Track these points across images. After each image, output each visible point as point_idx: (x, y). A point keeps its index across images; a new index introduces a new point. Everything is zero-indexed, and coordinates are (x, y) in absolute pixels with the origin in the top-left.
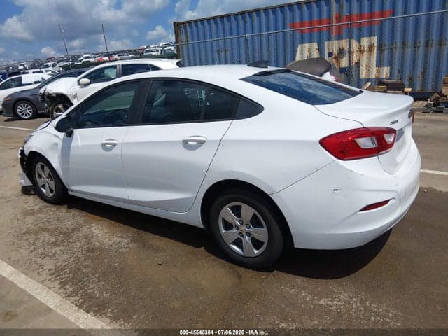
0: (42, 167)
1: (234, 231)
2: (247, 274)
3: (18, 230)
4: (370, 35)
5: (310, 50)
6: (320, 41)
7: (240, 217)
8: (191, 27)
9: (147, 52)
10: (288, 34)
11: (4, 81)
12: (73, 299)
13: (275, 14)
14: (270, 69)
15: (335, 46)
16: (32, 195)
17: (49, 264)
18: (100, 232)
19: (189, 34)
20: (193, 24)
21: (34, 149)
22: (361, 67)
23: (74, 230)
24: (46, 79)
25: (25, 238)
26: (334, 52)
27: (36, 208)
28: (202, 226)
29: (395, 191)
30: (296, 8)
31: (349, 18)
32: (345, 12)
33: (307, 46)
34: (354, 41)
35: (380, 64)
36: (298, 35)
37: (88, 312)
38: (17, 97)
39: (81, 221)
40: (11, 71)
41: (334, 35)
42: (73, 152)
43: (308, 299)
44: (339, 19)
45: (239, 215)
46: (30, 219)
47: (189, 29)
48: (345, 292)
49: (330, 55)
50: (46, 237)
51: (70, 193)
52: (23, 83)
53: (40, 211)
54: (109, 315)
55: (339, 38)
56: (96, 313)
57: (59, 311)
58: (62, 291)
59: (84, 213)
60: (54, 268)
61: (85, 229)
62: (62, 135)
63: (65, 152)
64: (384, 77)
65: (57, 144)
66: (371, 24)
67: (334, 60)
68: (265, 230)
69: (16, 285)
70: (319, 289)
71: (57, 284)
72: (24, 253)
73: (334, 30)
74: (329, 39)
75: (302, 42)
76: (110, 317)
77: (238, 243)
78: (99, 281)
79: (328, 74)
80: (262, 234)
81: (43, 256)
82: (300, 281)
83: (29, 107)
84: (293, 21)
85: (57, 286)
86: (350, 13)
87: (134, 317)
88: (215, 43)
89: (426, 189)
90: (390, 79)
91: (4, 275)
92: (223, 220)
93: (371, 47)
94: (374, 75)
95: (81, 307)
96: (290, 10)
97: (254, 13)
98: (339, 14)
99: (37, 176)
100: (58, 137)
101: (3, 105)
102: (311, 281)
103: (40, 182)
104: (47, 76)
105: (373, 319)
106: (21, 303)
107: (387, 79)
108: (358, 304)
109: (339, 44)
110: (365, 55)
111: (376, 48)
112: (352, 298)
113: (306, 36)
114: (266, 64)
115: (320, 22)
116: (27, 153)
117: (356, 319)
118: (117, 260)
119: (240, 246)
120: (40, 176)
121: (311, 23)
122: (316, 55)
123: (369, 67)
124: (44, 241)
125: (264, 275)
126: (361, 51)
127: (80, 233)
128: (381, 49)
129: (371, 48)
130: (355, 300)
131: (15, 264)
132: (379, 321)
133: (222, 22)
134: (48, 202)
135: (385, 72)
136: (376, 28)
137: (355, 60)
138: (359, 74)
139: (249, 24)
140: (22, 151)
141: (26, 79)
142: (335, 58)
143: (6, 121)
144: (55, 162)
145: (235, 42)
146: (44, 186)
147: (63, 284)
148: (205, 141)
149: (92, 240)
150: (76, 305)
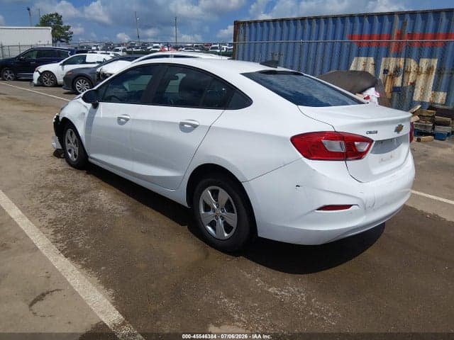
0: (71, 133)
1: (211, 213)
2: (215, 254)
3: (37, 184)
4: (431, 56)
5: (365, 64)
6: (377, 56)
7: (217, 201)
8: (250, 27)
9: (212, 48)
10: (345, 45)
11: (71, 57)
12: (59, 245)
13: (335, 23)
14: (279, 69)
15: (392, 63)
16: (61, 158)
17: (51, 214)
18: (105, 197)
19: (247, 34)
20: (253, 24)
21: (66, 116)
22: (416, 90)
23: (84, 192)
24: (107, 59)
25: (40, 191)
26: (390, 70)
27: (60, 169)
28: (186, 205)
29: (361, 199)
30: (357, 20)
31: (411, 36)
32: (408, 30)
33: (363, 59)
34: (412, 60)
35: (436, 88)
36: (355, 47)
37: (66, 257)
38: (78, 72)
39: (92, 185)
40: (79, 49)
41: (392, 52)
42: (95, 122)
43: (259, 285)
44: (400, 36)
45: (216, 198)
46: (51, 177)
47: (247, 29)
48: (297, 287)
49: (386, 71)
50: (59, 193)
51: (90, 160)
52: (87, 61)
53: (62, 172)
54: (82, 262)
55: (398, 55)
56: (73, 259)
57: (43, 251)
58: (53, 237)
59: (98, 180)
60: (54, 218)
61: (93, 193)
62: (89, 105)
63: (90, 122)
64: (439, 102)
65: (84, 114)
66: (433, 45)
67: (388, 77)
68: (235, 215)
69: (18, 225)
70: (274, 279)
71: (51, 231)
72: (35, 202)
73: (393, 46)
74: (387, 56)
75: (358, 55)
76: (82, 264)
77: (213, 224)
78: (86, 235)
79: (373, 89)
80: (232, 219)
81: (49, 207)
82: (260, 269)
83: (87, 84)
84: (352, 33)
85: (50, 233)
86: (413, 31)
87: (103, 268)
88: (271, 45)
89: (430, 214)
90: (444, 105)
91: (13, 216)
92: (204, 202)
93: (430, 68)
94: (428, 99)
95: (62, 252)
96: (351, 21)
97: (314, 20)
98: (401, 31)
99: (66, 140)
100: (86, 107)
101: (64, 78)
102: (270, 271)
103: (68, 146)
104: (108, 58)
105: (311, 313)
106: (16, 239)
107: (442, 105)
108: (304, 299)
109: (396, 62)
110: (422, 77)
111: (434, 71)
112: (301, 293)
113: (364, 50)
114: (276, 64)
115: (380, 37)
116: (60, 119)
117: (295, 310)
118: (109, 222)
119: (214, 228)
120: (69, 142)
121: (370, 37)
122: (371, 70)
123: (424, 90)
124: (55, 196)
125: (229, 258)
126: (418, 72)
127: (87, 196)
128: (440, 72)
129: (429, 70)
130: (302, 294)
131: (24, 209)
132: (316, 316)
133: (281, 26)
134: (71, 165)
135: (441, 97)
136: (438, 50)
137: (411, 80)
138: (413, 95)
139: (307, 30)
140: (58, 117)
141: (90, 57)
142: (390, 75)
143: (65, 93)
144: (81, 130)
145: (291, 46)
146: (70, 151)
147: (56, 232)
148: (197, 126)
149: (95, 202)
150: (59, 250)
